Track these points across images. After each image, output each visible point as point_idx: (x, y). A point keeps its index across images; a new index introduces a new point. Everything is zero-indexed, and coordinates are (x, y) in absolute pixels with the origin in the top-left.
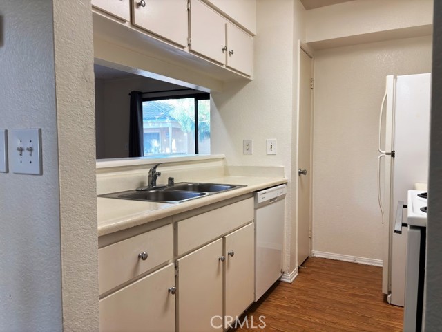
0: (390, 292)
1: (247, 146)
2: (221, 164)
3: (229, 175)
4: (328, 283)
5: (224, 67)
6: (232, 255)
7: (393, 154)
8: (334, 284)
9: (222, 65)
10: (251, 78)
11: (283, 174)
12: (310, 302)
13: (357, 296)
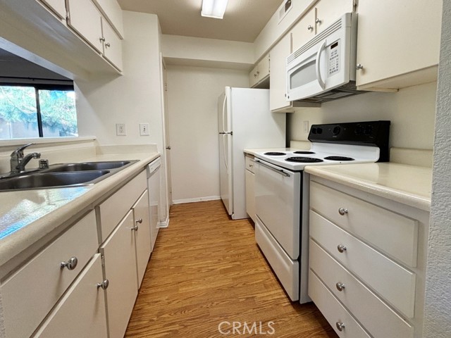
0: (233, 213)
1: (121, 129)
2: (92, 145)
3: (102, 154)
4: (193, 219)
5: (101, 56)
6: (141, 222)
7: (231, 133)
8: (197, 218)
9: (100, 53)
10: (122, 73)
11: (156, 150)
12: (188, 236)
13: (213, 221)
